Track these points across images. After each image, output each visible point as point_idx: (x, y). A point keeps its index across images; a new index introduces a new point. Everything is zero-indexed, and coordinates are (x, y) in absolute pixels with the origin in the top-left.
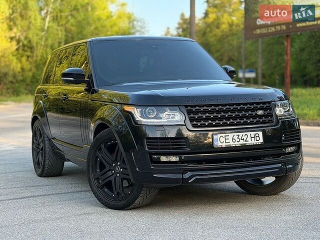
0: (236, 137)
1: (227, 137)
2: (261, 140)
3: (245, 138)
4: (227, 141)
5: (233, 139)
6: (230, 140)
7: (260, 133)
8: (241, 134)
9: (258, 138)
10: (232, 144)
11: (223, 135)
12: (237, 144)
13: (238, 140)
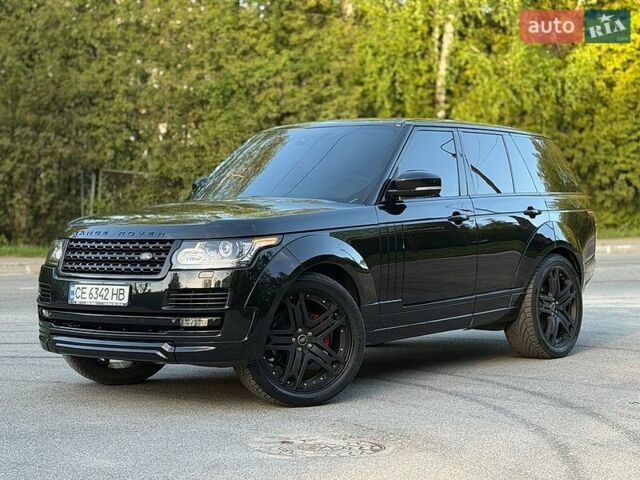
0: (94, 291)
1: (84, 290)
2: (126, 301)
3: (104, 293)
4: (84, 296)
5: (91, 294)
6: (86, 296)
7: (127, 289)
8: (100, 287)
9: (121, 297)
10: (88, 301)
11: (81, 286)
12: (93, 302)
13: (95, 296)
